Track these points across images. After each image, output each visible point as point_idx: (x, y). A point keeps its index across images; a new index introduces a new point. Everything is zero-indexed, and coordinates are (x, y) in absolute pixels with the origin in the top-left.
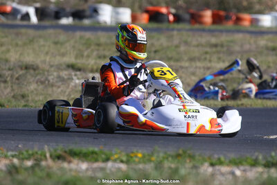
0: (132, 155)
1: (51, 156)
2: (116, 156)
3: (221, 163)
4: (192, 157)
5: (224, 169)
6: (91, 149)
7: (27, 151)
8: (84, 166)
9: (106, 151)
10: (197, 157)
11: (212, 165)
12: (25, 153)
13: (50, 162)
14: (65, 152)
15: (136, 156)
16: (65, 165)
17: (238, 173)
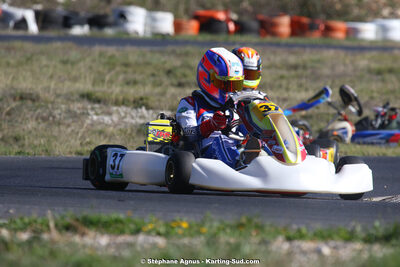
0: (173, 225)
1: (56, 226)
2: (150, 227)
3: (301, 237)
4: (260, 228)
5: (307, 245)
6: (114, 215)
7: (22, 219)
8: (104, 240)
9: (136, 218)
10: (267, 228)
11: (289, 239)
12: (18, 221)
13: (55, 234)
14: (77, 220)
15: (179, 227)
16: (77, 239)
17: (326, 250)
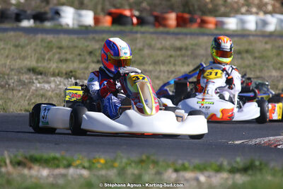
0: (94, 161)
1: (11, 162)
2: (78, 162)
3: (185, 169)
4: (155, 163)
5: (189, 175)
6: (52, 154)
8: (45, 172)
9: (68, 156)
10: (161, 163)
11: (176, 171)
13: (10, 168)
14: (26, 158)
15: (98, 162)
16: (26, 171)
17: (202, 178)
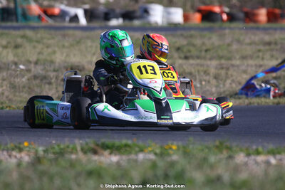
0: (167, 147)
1: (82, 149)
2: (150, 149)
3: (258, 153)
4: (229, 148)
5: (260, 158)
6: (124, 142)
7: (58, 146)
8: (115, 159)
9: (141, 143)
10: (234, 149)
11: (248, 155)
12: (56, 147)
13: (81, 155)
14: (98, 145)
15: (171, 148)
16: (95, 158)
17: (273, 161)
